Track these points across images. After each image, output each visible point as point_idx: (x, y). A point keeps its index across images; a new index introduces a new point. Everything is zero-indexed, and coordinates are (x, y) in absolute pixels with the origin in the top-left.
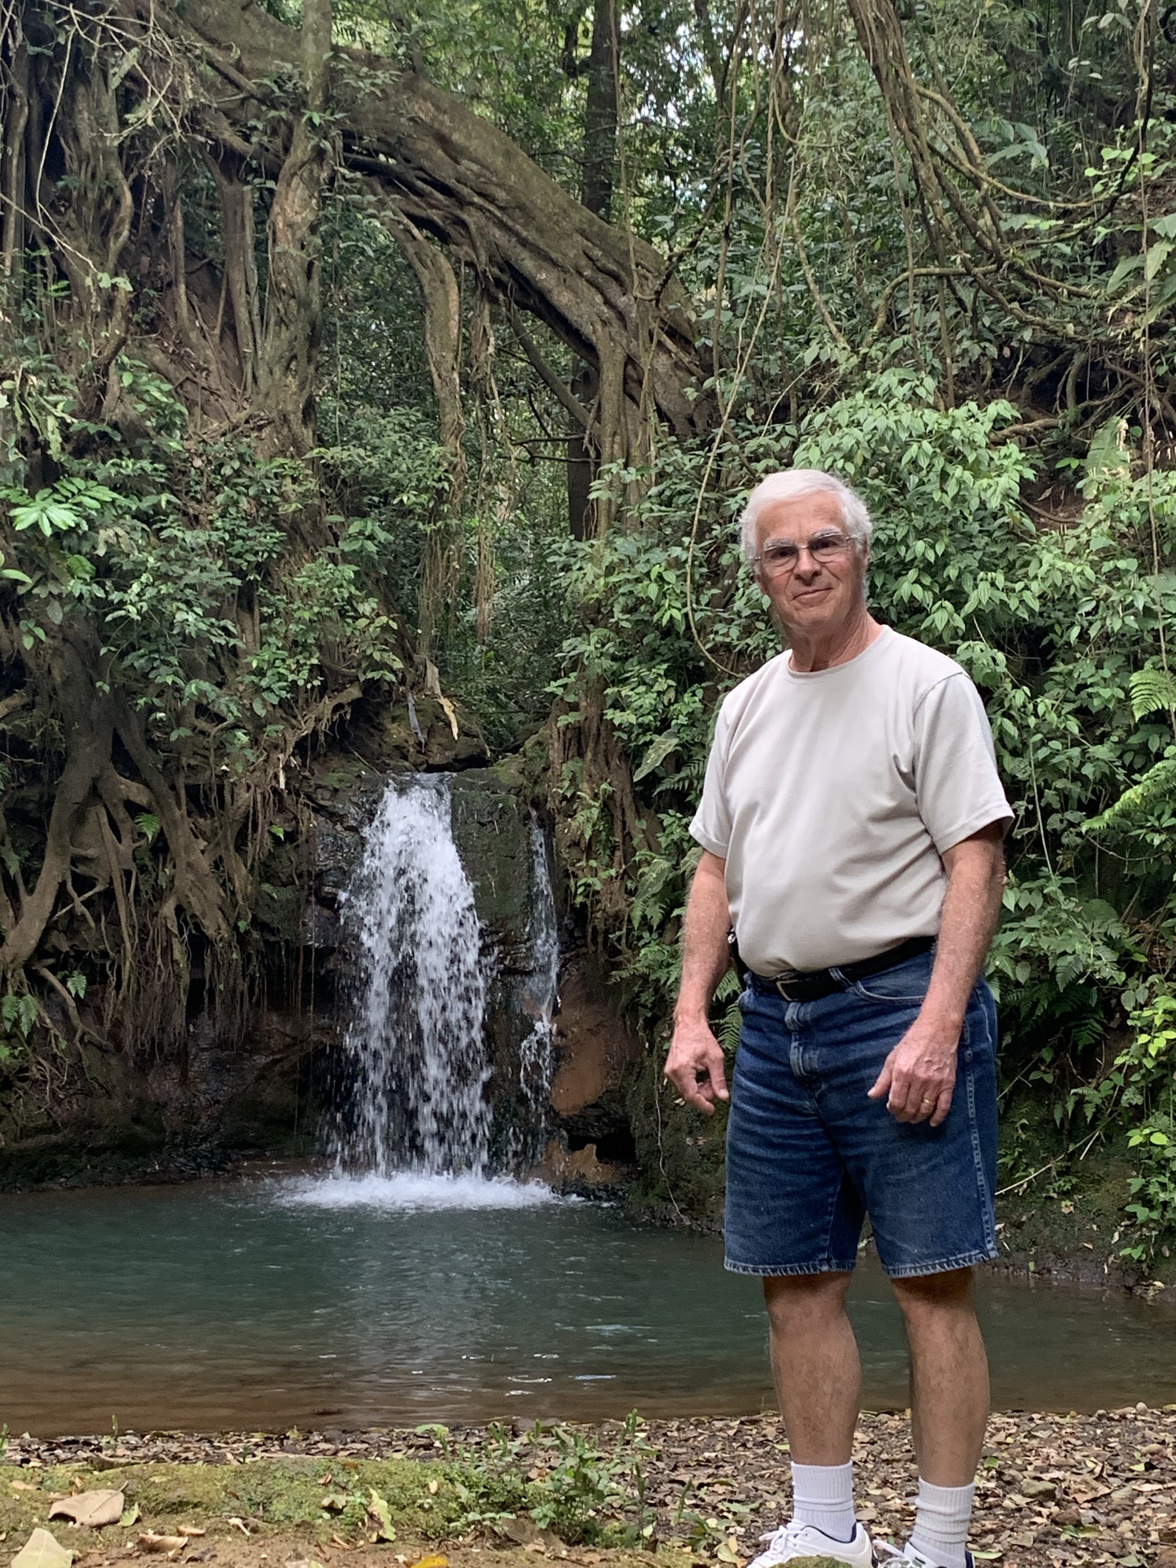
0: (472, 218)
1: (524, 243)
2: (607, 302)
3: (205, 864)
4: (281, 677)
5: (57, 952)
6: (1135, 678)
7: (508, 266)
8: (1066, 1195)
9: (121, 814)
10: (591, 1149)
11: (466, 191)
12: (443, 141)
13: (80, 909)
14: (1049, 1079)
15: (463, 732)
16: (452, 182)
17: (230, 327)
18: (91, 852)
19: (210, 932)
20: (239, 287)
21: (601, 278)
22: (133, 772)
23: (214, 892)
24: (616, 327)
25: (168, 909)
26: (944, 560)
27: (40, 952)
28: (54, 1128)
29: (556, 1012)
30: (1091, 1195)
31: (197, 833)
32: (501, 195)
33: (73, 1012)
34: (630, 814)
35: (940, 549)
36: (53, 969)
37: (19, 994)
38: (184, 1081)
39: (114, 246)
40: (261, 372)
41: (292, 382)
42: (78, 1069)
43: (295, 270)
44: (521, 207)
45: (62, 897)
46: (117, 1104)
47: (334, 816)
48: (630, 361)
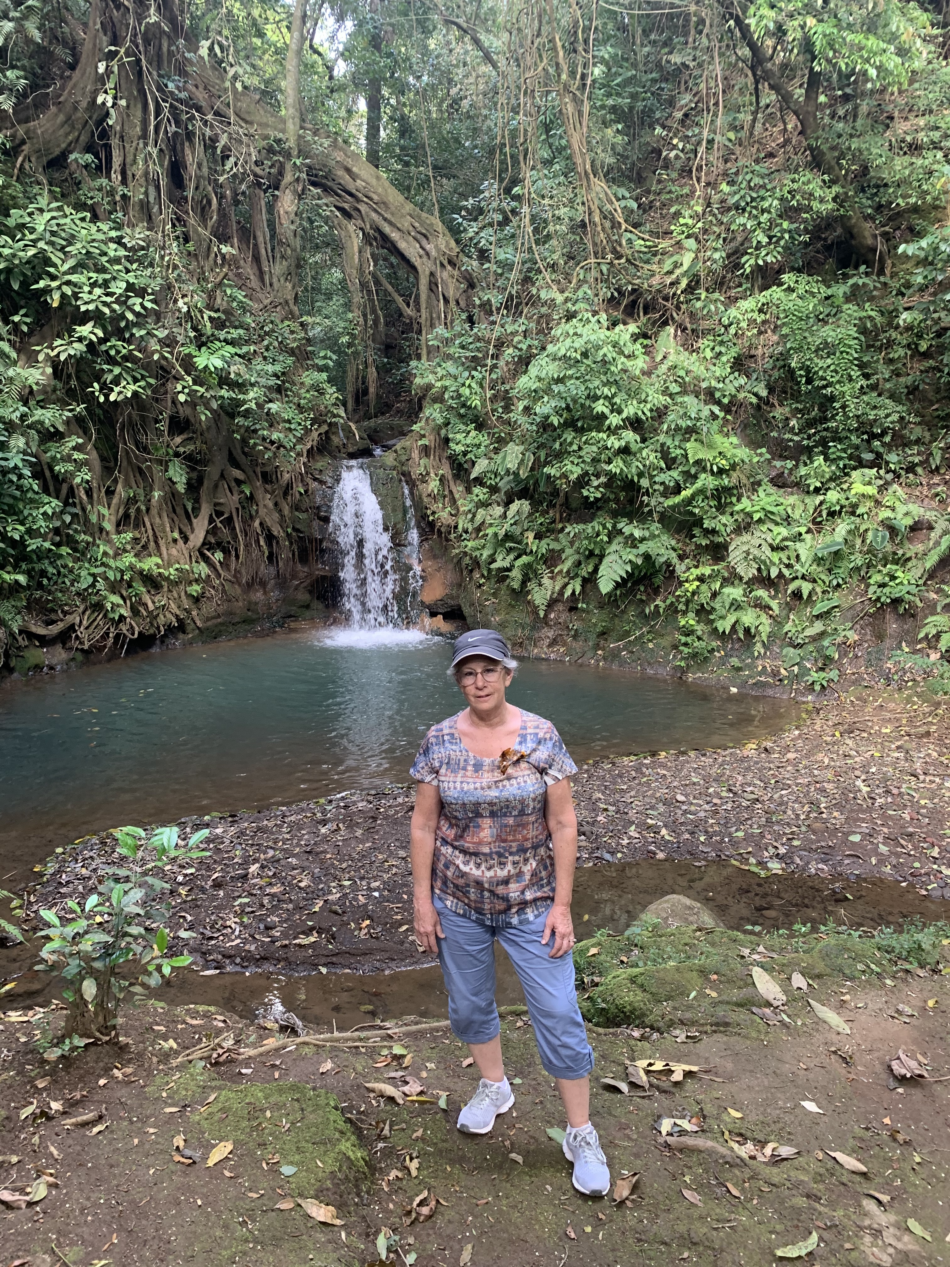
0: (363, 208)
1: (385, 219)
2: (421, 247)
3: (271, 505)
4: (300, 424)
5: (210, 543)
6: (688, 445)
7: (378, 230)
8: (651, 641)
9: (233, 484)
10: (440, 617)
11: (360, 195)
12: (348, 170)
13: (219, 525)
14: (644, 598)
15: (361, 438)
16: (354, 191)
17: (257, 259)
18: (222, 501)
19: (275, 533)
20: (261, 239)
21: (419, 236)
22: (238, 466)
23: (276, 516)
24: (425, 259)
25: (257, 524)
27: (204, 544)
28: (219, 616)
30: (660, 641)
31: (266, 491)
32: (375, 197)
33: (219, 567)
34: (452, 483)
36: (208, 550)
37: (197, 562)
38: (265, 593)
39: (210, 224)
40: (275, 280)
41: (289, 286)
42: (224, 591)
43: (290, 234)
44: (384, 203)
45: (211, 521)
46: (240, 604)
47: (322, 482)
48: (432, 274)
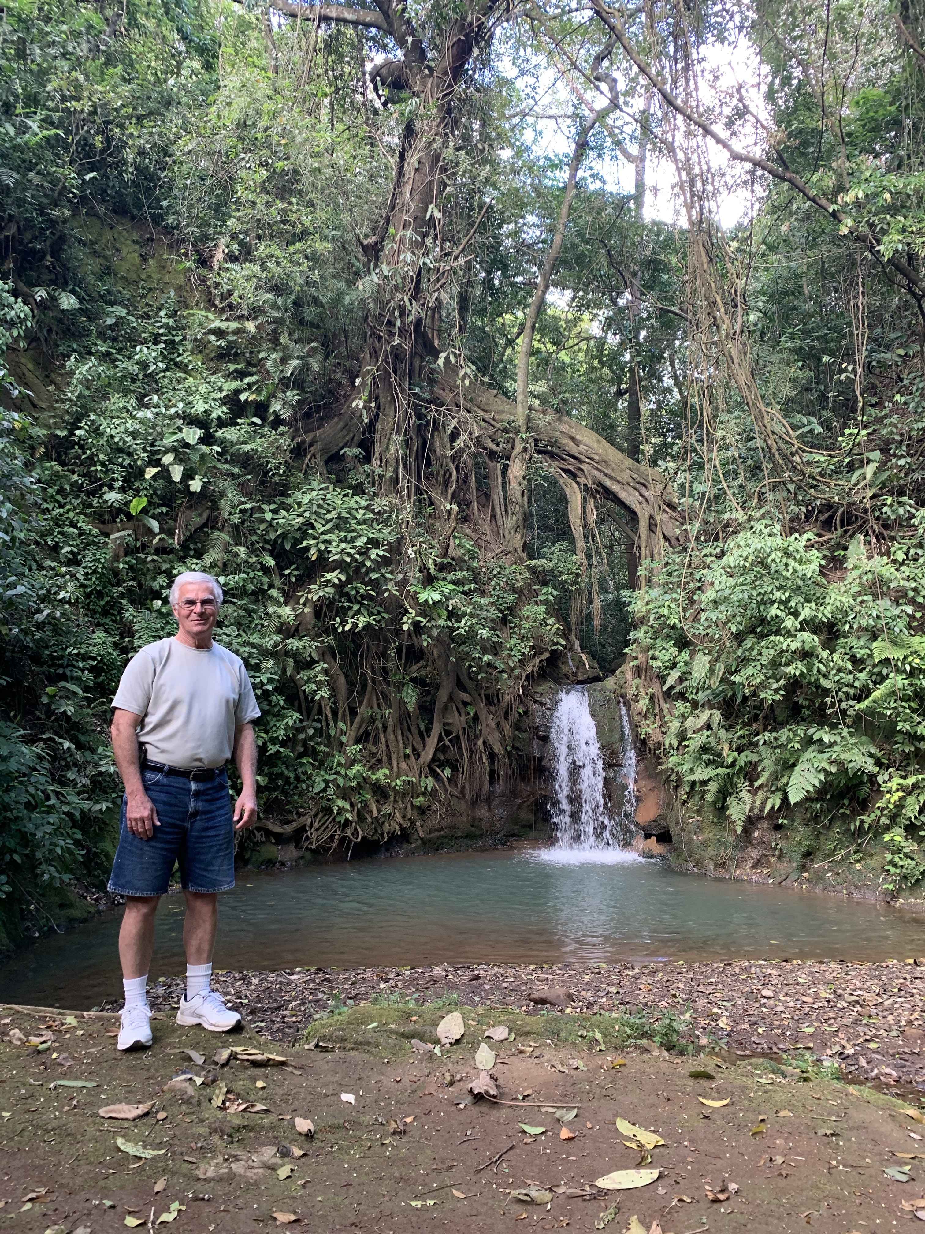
0: (584, 467)
1: (606, 475)
2: (641, 495)
3: (493, 724)
4: (519, 651)
5: (439, 760)
6: (875, 644)
7: (600, 484)
8: (858, 861)
9: (461, 706)
10: (654, 839)
11: (582, 457)
12: (572, 439)
13: (447, 743)
14: (848, 812)
15: (590, 667)
16: (577, 455)
17: (494, 517)
18: (450, 721)
19: (496, 751)
20: (496, 502)
21: (638, 486)
22: (465, 690)
23: (497, 735)
24: (645, 504)
25: (480, 742)
26: (789, 600)
27: (433, 760)
28: (442, 829)
29: (636, 782)
30: (869, 861)
31: (489, 712)
32: (596, 458)
33: (446, 783)
34: (662, 701)
35: (787, 594)
36: (438, 767)
37: (426, 777)
38: (489, 810)
39: (450, 491)
40: (506, 533)
41: (518, 536)
42: (449, 805)
43: (518, 494)
44: (605, 462)
45: (440, 739)
46: (464, 819)
47: (542, 704)
48: (651, 517)
